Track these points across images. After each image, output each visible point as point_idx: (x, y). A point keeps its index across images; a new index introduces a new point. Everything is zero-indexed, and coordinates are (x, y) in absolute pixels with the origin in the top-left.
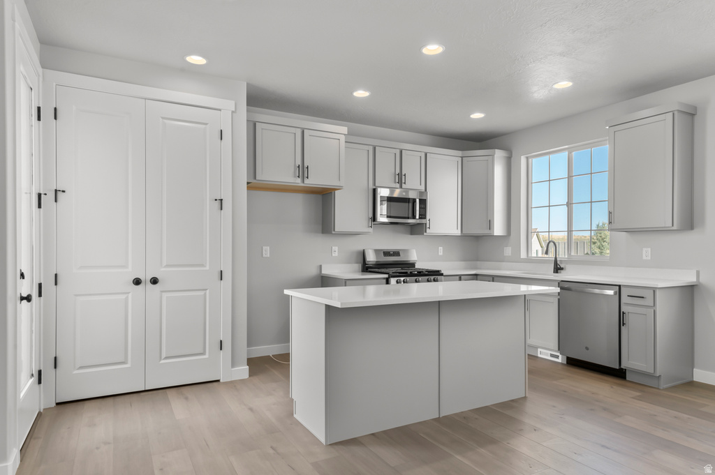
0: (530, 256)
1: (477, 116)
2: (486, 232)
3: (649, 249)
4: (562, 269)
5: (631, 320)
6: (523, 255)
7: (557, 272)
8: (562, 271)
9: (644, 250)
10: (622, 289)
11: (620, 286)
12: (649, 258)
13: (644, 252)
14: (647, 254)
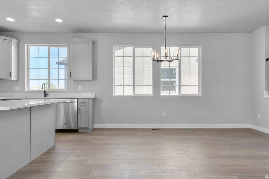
0: (29, 90)
1: (10, 19)
2: (8, 78)
3: (81, 86)
4: (48, 95)
5: (81, 110)
6: (26, 90)
7: (45, 96)
8: (47, 96)
9: (80, 87)
10: (78, 100)
11: (77, 99)
12: (81, 89)
13: (79, 88)
14: (80, 88)
